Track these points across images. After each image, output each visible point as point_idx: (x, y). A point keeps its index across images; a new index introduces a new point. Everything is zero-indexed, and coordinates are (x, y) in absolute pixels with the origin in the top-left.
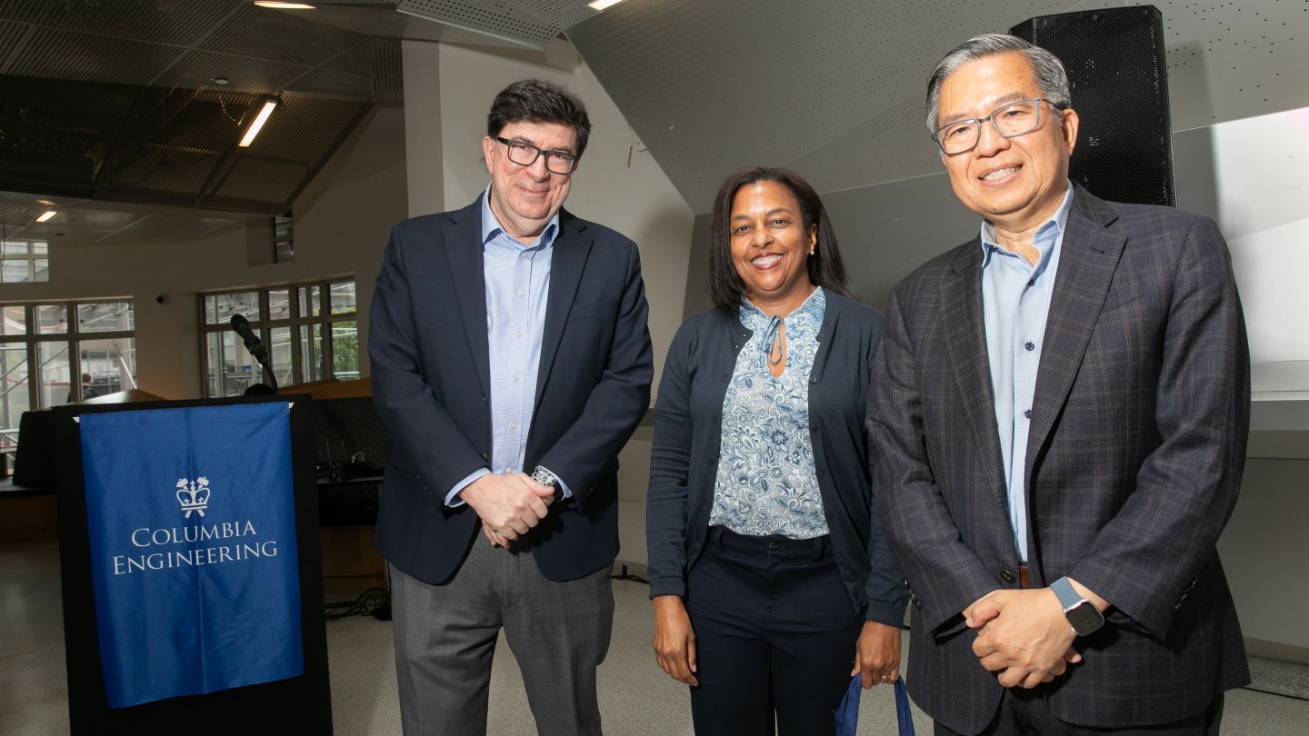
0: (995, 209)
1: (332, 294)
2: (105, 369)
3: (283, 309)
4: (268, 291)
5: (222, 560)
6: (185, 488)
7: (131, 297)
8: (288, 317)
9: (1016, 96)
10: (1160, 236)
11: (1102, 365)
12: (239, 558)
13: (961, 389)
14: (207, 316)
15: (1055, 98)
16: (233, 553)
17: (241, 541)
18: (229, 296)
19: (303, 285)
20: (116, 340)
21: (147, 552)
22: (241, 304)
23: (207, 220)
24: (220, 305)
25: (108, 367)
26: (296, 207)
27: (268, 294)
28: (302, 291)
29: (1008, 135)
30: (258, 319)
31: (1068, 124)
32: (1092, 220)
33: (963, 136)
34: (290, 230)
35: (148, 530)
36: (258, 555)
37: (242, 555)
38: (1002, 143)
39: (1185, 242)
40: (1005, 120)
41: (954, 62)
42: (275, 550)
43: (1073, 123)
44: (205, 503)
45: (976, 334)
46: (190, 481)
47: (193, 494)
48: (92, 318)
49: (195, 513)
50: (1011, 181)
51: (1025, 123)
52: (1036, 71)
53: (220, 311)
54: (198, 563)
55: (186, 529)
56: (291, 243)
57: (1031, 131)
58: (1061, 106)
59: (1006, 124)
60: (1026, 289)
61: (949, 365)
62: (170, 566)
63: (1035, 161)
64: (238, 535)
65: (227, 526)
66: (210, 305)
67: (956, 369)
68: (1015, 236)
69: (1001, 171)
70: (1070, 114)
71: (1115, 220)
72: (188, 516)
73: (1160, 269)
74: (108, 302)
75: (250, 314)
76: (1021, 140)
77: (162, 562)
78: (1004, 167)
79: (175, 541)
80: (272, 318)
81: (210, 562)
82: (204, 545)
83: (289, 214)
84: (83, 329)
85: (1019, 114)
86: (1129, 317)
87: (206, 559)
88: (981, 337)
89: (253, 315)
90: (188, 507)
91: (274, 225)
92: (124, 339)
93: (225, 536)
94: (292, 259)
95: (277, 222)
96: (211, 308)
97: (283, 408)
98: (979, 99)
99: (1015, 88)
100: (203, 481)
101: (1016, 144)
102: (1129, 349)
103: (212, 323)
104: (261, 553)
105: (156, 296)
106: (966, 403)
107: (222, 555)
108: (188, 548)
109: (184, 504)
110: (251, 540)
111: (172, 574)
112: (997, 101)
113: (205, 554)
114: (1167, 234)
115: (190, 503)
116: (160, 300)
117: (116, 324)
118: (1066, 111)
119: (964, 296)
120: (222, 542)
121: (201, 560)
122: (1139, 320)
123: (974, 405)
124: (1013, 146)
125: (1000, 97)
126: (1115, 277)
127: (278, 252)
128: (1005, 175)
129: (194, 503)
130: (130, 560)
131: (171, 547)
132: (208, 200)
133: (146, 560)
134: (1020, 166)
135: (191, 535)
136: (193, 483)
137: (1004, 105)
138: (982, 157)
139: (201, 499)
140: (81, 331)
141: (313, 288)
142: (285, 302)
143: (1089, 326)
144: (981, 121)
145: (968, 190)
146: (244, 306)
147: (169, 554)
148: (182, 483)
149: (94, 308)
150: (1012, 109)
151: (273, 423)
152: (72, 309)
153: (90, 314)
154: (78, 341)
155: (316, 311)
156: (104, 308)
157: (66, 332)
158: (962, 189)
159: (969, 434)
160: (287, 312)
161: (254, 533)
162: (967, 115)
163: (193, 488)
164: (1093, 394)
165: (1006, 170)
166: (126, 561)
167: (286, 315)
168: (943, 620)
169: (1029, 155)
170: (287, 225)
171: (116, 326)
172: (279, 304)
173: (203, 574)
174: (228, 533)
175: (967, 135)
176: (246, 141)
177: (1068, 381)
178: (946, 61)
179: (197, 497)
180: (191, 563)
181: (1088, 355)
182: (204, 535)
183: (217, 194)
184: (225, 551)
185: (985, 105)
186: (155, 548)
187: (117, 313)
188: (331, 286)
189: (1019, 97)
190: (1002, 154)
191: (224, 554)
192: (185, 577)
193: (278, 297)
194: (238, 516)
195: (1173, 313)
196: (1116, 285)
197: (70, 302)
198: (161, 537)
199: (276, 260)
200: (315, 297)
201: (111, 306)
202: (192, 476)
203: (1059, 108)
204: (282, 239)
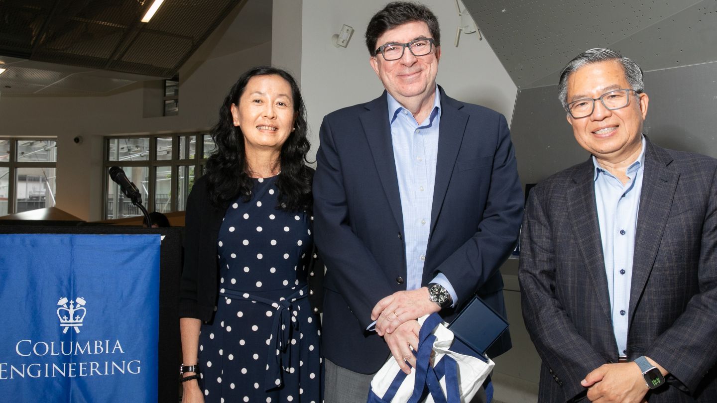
0: (602, 151)
1: (205, 143)
2: (38, 190)
3: (168, 153)
4: (156, 138)
5: (92, 374)
6: (65, 306)
7: (56, 137)
8: (170, 159)
9: (614, 87)
10: (699, 174)
11: (672, 248)
12: (106, 373)
13: (584, 253)
14: (110, 154)
15: (636, 87)
16: (102, 368)
17: (110, 358)
18: (127, 140)
19: (183, 134)
20: (44, 169)
21: (27, 361)
22: (137, 147)
23: (115, 80)
24: (121, 146)
25: (40, 188)
26: (181, 72)
27: (156, 141)
28: (183, 138)
29: (610, 108)
30: (148, 159)
31: (642, 101)
32: (659, 162)
33: (584, 108)
34: (177, 91)
35: (30, 341)
36: (123, 372)
37: (110, 371)
38: (607, 113)
39: (713, 178)
40: (609, 100)
41: (578, 64)
42: (139, 368)
43: (645, 102)
44: (81, 321)
45: (593, 221)
46: (69, 300)
47: (71, 312)
48: (30, 152)
49: (71, 329)
50: (612, 135)
51: (620, 102)
52: (626, 72)
53: (121, 151)
54: (70, 376)
55: (62, 343)
56: (176, 101)
57: (624, 107)
58: (639, 92)
59: (609, 102)
60: (621, 199)
61: (575, 239)
62: (47, 376)
63: (626, 124)
64: (107, 352)
65: (98, 344)
66: (113, 145)
67: (580, 241)
68: (612, 165)
69: (606, 129)
70: (644, 96)
71: (671, 162)
72: (65, 331)
73: (700, 193)
74: (41, 140)
75: (143, 154)
76: (618, 111)
77: (39, 372)
78: (608, 127)
79: (53, 354)
80: (158, 159)
81: (81, 375)
82: (76, 359)
83: (176, 79)
84: (21, 159)
85: (616, 97)
86: (684, 219)
87: (77, 372)
88: (596, 222)
89: (145, 156)
90: (66, 324)
91: (165, 87)
92: (50, 169)
93: (96, 352)
94: (176, 114)
95: (167, 84)
96: (114, 149)
97: (155, 240)
98: (593, 87)
99: (615, 82)
100: (81, 301)
101: (615, 114)
102: (686, 239)
103: (114, 160)
104: (126, 370)
105: (74, 137)
106: (587, 261)
107: (92, 369)
108: (63, 360)
109: (63, 320)
110: (118, 358)
111: (48, 383)
112: (604, 89)
113: (78, 367)
114: (703, 172)
115: (68, 320)
116: (77, 140)
117: (45, 156)
118: (641, 95)
119: (583, 197)
120: (93, 358)
121: (73, 373)
122: (691, 223)
123: (592, 263)
124: (613, 115)
125: (606, 87)
126: (675, 196)
127: (166, 108)
128: (608, 131)
129: (71, 320)
130: (12, 367)
131: (48, 359)
132: (115, 64)
133: (26, 368)
134: (618, 126)
135: (67, 349)
136: (72, 302)
137: (608, 91)
138: (595, 120)
139: (78, 317)
140: (19, 161)
141: (191, 137)
142: (169, 147)
143: (662, 225)
144: (595, 100)
145: (585, 139)
146: (139, 149)
147: (47, 365)
148: (63, 301)
149: (32, 144)
150: (613, 94)
151: (147, 252)
152: (13, 144)
153: (29, 148)
154: (16, 168)
155: (192, 156)
156: (39, 145)
157: (8, 161)
158: (582, 138)
159: (588, 280)
160: (170, 155)
161: (122, 352)
162: (586, 96)
163: (72, 306)
164: (667, 265)
165: (609, 129)
166: (9, 368)
167: (169, 157)
168: (577, 393)
169: (622, 120)
170: (175, 88)
171: (46, 158)
172: (164, 148)
173: (74, 386)
174: (99, 350)
175: (586, 107)
176: (147, 18)
177: (652, 257)
178: (573, 63)
179: (75, 315)
180: (64, 375)
181: (663, 242)
182: (78, 349)
183: (123, 59)
184: (95, 366)
185: (597, 91)
186: (35, 358)
187: (47, 148)
188: (205, 136)
189: (616, 87)
190: (607, 119)
191: (94, 369)
192: (58, 386)
193: (164, 143)
194: (109, 335)
195: (707, 219)
196: (676, 201)
197: (13, 138)
198: (41, 349)
199: (164, 115)
200: (192, 144)
201: (43, 144)
202: (72, 296)
203: (638, 93)
204: (170, 98)
